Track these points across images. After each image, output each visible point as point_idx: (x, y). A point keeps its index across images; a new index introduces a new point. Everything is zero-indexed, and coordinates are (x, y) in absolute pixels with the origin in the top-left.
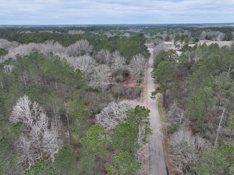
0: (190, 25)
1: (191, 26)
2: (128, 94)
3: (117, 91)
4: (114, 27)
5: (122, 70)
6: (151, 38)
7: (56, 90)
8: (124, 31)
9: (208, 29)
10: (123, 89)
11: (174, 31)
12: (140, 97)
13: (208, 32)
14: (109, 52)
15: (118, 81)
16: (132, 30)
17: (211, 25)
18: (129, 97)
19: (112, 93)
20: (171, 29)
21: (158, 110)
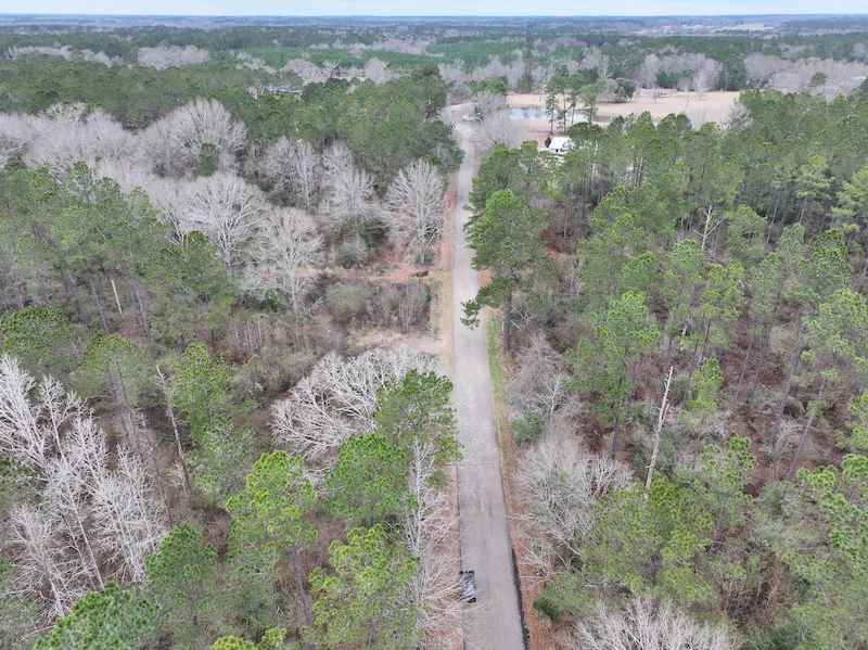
0: (608, 24)
1: (611, 29)
2: (387, 311)
3: (345, 302)
4: (326, 29)
5: (362, 222)
6: (469, 78)
7: (116, 310)
8: (363, 46)
9: (669, 46)
10: (369, 293)
11: (552, 48)
12: (429, 319)
13: (665, 57)
14: (309, 148)
15: (348, 262)
16: (397, 41)
17: (682, 24)
18: (390, 320)
19: (330, 310)
20: (539, 41)
21: (487, 363)
